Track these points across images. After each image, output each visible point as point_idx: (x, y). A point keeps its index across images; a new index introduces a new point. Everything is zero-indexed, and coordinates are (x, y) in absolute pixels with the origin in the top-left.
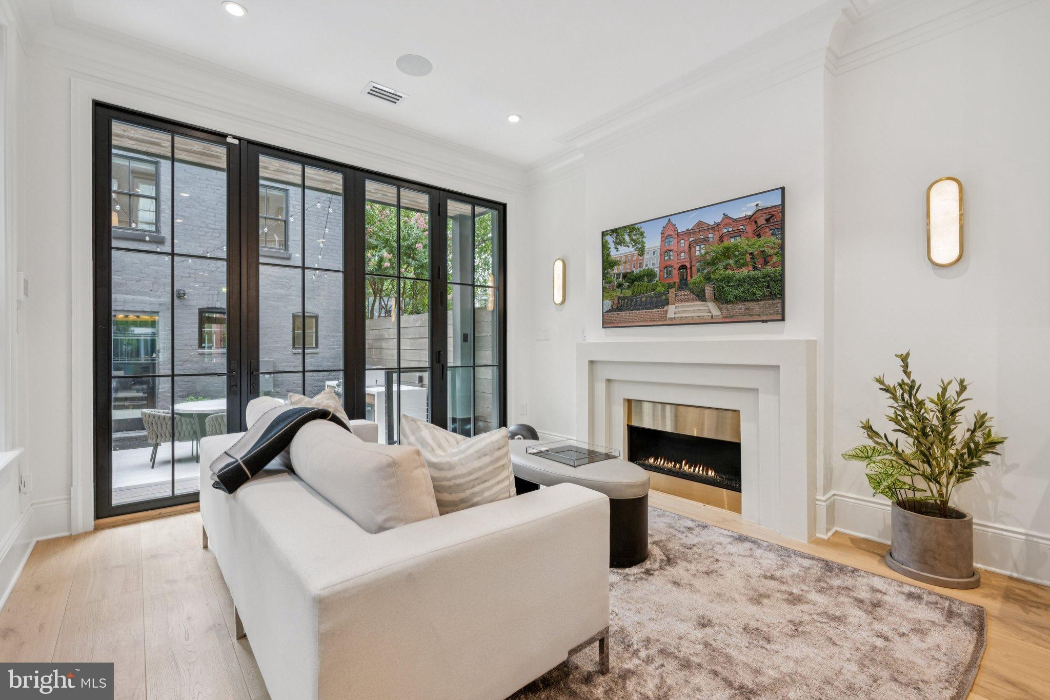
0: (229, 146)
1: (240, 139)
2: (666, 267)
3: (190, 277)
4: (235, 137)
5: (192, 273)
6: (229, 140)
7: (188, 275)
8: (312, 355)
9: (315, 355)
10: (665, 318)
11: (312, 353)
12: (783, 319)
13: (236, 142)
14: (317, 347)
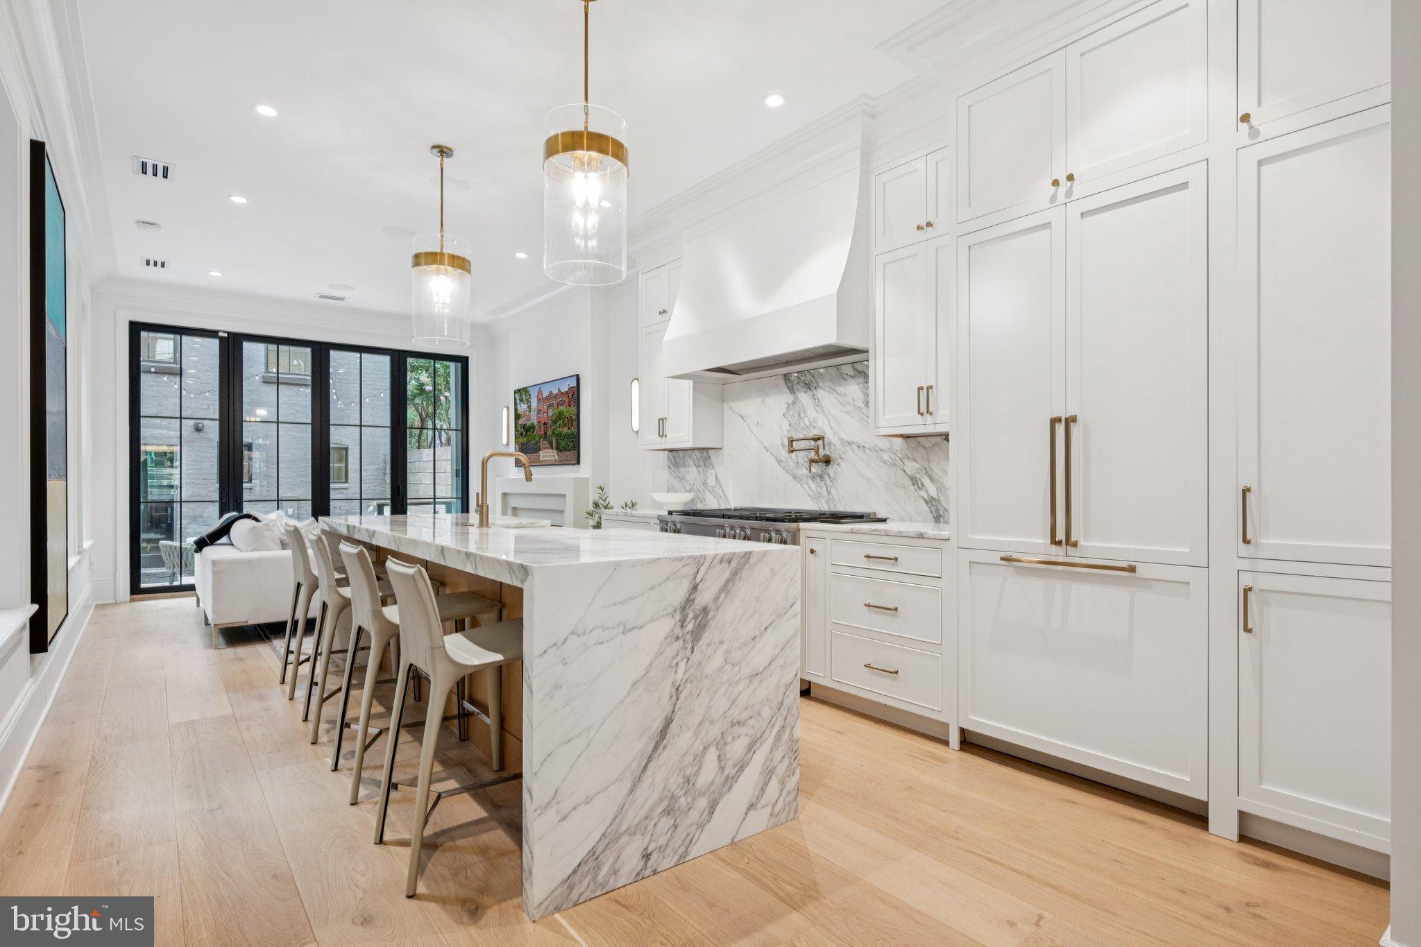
0: (221, 339)
1: (228, 333)
2: (539, 422)
3: (208, 408)
4: (224, 332)
5: (211, 405)
6: (220, 334)
7: (206, 407)
8: (341, 491)
9: (344, 491)
10: (538, 460)
11: (340, 489)
12: (578, 463)
13: (226, 335)
14: (347, 481)
